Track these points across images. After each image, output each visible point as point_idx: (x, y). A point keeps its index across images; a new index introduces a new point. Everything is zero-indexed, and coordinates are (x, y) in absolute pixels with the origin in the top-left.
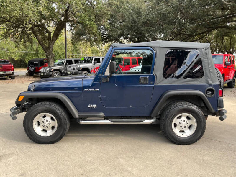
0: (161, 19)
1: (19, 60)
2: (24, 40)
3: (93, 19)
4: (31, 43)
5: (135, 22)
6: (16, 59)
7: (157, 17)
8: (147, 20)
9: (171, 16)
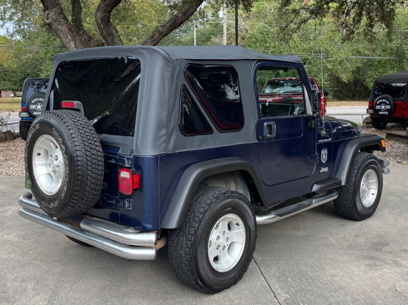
1: (352, 81)
2: (370, 18)
4: (389, 25)
6: (345, 77)
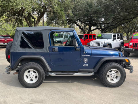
0: (105, 9)
3: (63, 10)
4: (22, 25)
5: (88, 11)
7: (103, 8)
8: (97, 10)
9: (113, 7)
